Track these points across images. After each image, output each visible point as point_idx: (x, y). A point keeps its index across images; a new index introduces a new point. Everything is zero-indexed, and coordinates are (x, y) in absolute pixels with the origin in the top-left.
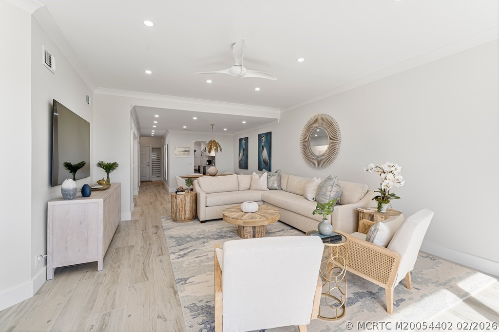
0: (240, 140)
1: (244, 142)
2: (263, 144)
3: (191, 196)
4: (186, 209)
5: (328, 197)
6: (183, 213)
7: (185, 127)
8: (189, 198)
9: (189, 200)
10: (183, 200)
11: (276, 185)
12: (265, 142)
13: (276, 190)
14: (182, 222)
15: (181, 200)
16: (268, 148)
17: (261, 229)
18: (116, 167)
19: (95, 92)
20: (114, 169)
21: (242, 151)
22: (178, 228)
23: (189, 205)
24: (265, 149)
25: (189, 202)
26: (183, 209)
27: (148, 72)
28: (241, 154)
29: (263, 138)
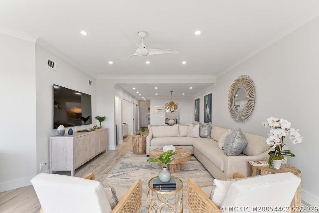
0: (195, 101)
1: (197, 102)
2: (207, 103)
3: (142, 138)
4: (139, 146)
5: (230, 148)
6: (137, 149)
7: (157, 94)
8: (141, 140)
9: (141, 141)
10: (138, 140)
11: (206, 134)
12: (208, 102)
13: (207, 138)
14: (137, 154)
15: (137, 140)
16: (209, 106)
17: (174, 166)
18: (105, 119)
19: (97, 78)
20: (104, 120)
21: (196, 108)
22: (132, 158)
23: (141, 144)
24: (208, 106)
25: (141, 142)
26: (138, 146)
27: (111, 63)
28: (196, 111)
29: (207, 99)
